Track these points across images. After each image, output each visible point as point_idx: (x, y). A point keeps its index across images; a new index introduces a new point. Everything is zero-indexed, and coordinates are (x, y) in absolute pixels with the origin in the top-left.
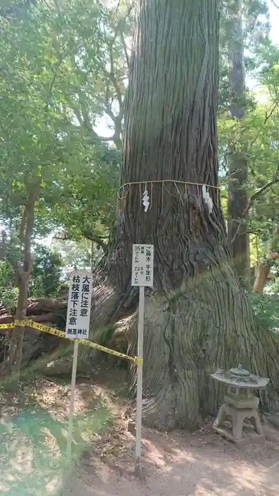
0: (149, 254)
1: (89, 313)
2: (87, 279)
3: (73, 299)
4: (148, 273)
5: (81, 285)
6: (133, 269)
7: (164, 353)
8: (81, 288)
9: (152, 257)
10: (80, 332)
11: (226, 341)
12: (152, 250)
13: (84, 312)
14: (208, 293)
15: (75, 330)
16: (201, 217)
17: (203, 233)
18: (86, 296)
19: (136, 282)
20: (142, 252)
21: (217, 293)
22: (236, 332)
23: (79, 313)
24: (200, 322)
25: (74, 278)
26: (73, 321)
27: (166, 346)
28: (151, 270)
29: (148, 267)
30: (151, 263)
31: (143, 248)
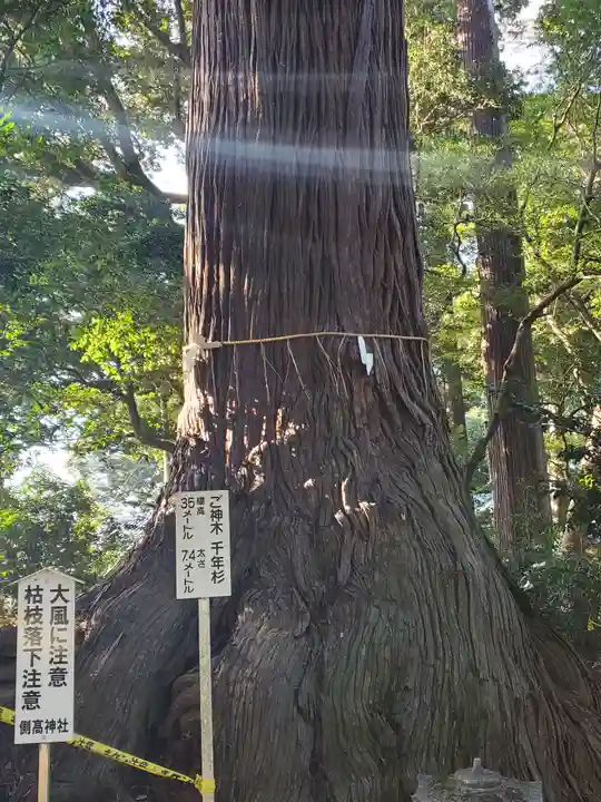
0: (217, 514)
1: (70, 678)
2: (60, 591)
3: (29, 646)
4: (217, 562)
5: (46, 607)
6: (179, 556)
7: (298, 744)
8: (46, 615)
9: (225, 521)
10: (51, 725)
11: (452, 696)
12: (225, 505)
13: (57, 677)
14: (405, 581)
15: (38, 723)
16: (380, 394)
17: (389, 432)
18: (62, 635)
19: (188, 590)
20: (201, 511)
21: (426, 578)
22: (476, 672)
23: (45, 679)
24: (388, 655)
25: (29, 590)
26: (32, 700)
27: (301, 724)
28: (225, 553)
29: (217, 546)
30: (225, 536)
31: (201, 500)
